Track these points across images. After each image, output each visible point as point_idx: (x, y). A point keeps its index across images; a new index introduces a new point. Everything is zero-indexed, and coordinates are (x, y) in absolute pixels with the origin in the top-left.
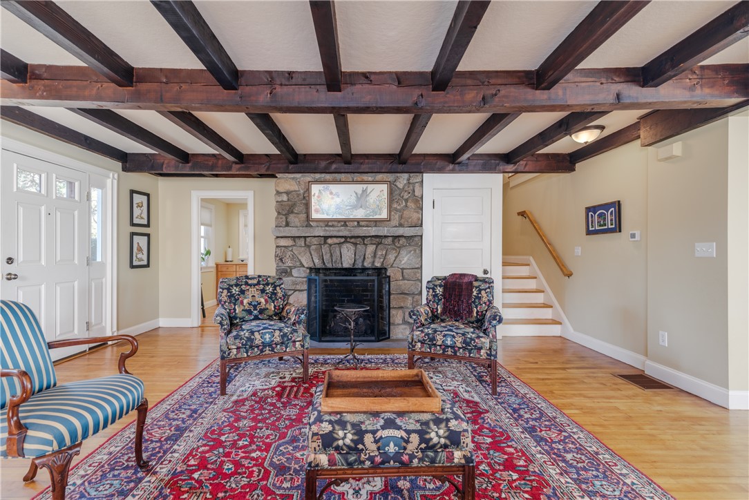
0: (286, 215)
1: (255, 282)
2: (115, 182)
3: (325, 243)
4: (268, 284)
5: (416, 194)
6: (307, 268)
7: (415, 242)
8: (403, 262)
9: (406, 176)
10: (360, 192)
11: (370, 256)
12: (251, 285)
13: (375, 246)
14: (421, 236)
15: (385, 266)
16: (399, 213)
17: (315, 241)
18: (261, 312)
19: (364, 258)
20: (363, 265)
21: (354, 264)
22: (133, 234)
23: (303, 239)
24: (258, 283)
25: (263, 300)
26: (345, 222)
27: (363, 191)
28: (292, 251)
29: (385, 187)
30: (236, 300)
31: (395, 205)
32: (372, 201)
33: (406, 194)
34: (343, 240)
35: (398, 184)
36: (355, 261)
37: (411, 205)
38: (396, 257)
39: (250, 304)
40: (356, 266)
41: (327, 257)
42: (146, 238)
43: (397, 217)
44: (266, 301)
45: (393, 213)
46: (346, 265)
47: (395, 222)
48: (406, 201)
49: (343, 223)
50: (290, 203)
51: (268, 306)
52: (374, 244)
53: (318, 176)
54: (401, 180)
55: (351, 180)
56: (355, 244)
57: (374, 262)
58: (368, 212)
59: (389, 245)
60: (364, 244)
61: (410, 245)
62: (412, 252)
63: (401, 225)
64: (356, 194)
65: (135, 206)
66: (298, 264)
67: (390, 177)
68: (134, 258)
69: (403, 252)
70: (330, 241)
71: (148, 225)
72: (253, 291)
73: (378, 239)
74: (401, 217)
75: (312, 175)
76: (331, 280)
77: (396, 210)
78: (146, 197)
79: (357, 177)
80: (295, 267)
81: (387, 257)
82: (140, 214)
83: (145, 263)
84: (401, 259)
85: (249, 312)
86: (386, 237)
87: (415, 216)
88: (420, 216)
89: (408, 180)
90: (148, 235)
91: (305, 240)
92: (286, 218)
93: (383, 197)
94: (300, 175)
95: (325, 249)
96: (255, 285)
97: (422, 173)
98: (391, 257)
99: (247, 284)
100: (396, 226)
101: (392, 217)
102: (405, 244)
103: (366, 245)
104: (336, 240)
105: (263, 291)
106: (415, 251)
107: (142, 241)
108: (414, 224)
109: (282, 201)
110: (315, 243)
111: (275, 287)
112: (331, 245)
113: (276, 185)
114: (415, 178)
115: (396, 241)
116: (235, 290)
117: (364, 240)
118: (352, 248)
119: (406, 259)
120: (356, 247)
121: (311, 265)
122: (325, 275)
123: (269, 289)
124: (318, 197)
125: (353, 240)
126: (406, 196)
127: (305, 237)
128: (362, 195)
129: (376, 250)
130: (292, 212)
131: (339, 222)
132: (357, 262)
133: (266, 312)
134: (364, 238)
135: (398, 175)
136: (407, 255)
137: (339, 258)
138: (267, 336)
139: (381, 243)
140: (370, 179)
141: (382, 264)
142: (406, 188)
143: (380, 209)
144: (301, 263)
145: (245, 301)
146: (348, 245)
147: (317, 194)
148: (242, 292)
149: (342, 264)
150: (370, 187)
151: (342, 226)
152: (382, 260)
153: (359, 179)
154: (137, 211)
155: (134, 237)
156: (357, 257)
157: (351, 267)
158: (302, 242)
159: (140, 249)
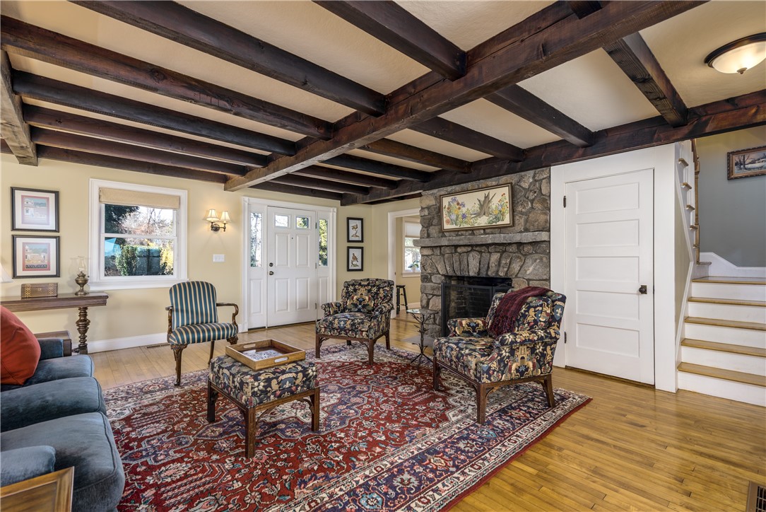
0: (428, 227)
1: (366, 283)
2: (335, 214)
3: (456, 252)
4: (374, 286)
5: (544, 192)
6: (442, 275)
7: (542, 249)
8: (528, 272)
9: (532, 172)
10: (482, 199)
11: (493, 265)
12: (362, 286)
13: (499, 254)
14: (549, 242)
15: (509, 276)
16: (524, 217)
17: (447, 250)
18: (364, 306)
19: (488, 267)
20: (487, 274)
21: (479, 273)
22: (349, 248)
23: (439, 248)
24: (368, 285)
25: (367, 298)
26: (473, 230)
27: (486, 197)
28: (431, 259)
29: (506, 190)
30: (350, 296)
31: (520, 208)
32: (494, 207)
33: (532, 194)
34: (470, 249)
35: (523, 184)
36: (479, 269)
37: (538, 206)
38: (521, 267)
39: (357, 300)
40: (481, 275)
41: (456, 265)
42: (360, 250)
43: (522, 221)
44: (369, 299)
45: (517, 217)
46: (472, 274)
47: (520, 227)
48: (532, 202)
49: (470, 232)
50: (429, 216)
51: (369, 303)
52: (499, 252)
53: (449, 189)
54: (525, 179)
55: (476, 187)
56: (481, 252)
57: (498, 271)
58: (491, 218)
59: (515, 253)
60: (489, 252)
61: (536, 253)
62: (538, 261)
63: (526, 230)
64: (479, 201)
65: (351, 228)
66: (435, 271)
67: (513, 178)
68: (350, 264)
69: (529, 261)
70: (459, 250)
71: (362, 241)
72: (362, 291)
73: (502, 247)
74: (526, 221)
75: (445, 189)
76: (474, 289)
77: (521, 213)
78: (360, 221)
79: (482, 183)
80: (434, 274)
81: (512, 266)
82: (355, 234)
83: (360, 268)
84: (526, 268)
85: (356, 306)
86: (510, 244)
87: (542, 218)
88: (548, 218)
89: (534, 177)
90: (362, 248)
91: (441, 249)
92: (428, 230)
93: (505, 201)
94: (437, 190)
95: (456, 257)
96: (365, 286)
97: (550, 166)
98: (516, 267)
99: (360, 284)
100: (521, 232)
101: (517, 222)
102: (530, 252)
103: (490, 253)
104: (464, 249)
105: (369, 291)
106: (541, 259)
107: (357, 253)
108: (541, 228)
109: (425, 215)
110: (448, 252)
111: (379, 290)
112: (460, 254)
113: (421, 202)
114: (542, 174)
115: (521, 248)
116: (351, 289)
117: (488, 248)
118: (477, 256)
119: (531, 269)
120: (481, 256)
121: (445, 273)
122: (470, 283)
123: (374, 290)
124: (448, 208)
125: (477, 249)
126: (532, 196)
127: (440, 247)
128: (484, 201)
129: (500, 259)
130: (432, 225)
131: (466, 230)
132: (481, 271)
133: (367, 307)
134: (488, 245)
135: (523, 173)
136: (533, 263)
137: (466, 267)
138: (342, 323)
139: (505, 251)
140: (494, 183)
141: (506, 274)
142: (532, 188)
143: (503, 215)
144: (438, 271)
145: (355, 297)
146: (474, 253)
147: (447, 207)
148: (355, 290)
149: (468, 272)
150: (492, 192)
151: (470, 235)
152: (506, 269)
153: (484, 186)
154: (352, 232)
155: (350, 250)
156: (482, 266)
157: (476, 275)
158: (437, 252)
159: (355, 258)
